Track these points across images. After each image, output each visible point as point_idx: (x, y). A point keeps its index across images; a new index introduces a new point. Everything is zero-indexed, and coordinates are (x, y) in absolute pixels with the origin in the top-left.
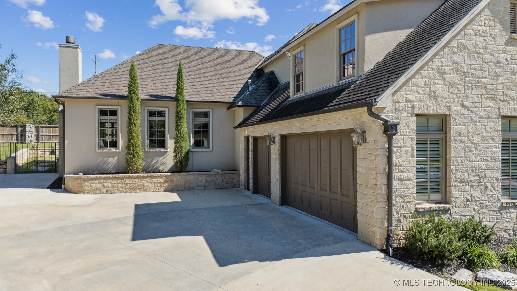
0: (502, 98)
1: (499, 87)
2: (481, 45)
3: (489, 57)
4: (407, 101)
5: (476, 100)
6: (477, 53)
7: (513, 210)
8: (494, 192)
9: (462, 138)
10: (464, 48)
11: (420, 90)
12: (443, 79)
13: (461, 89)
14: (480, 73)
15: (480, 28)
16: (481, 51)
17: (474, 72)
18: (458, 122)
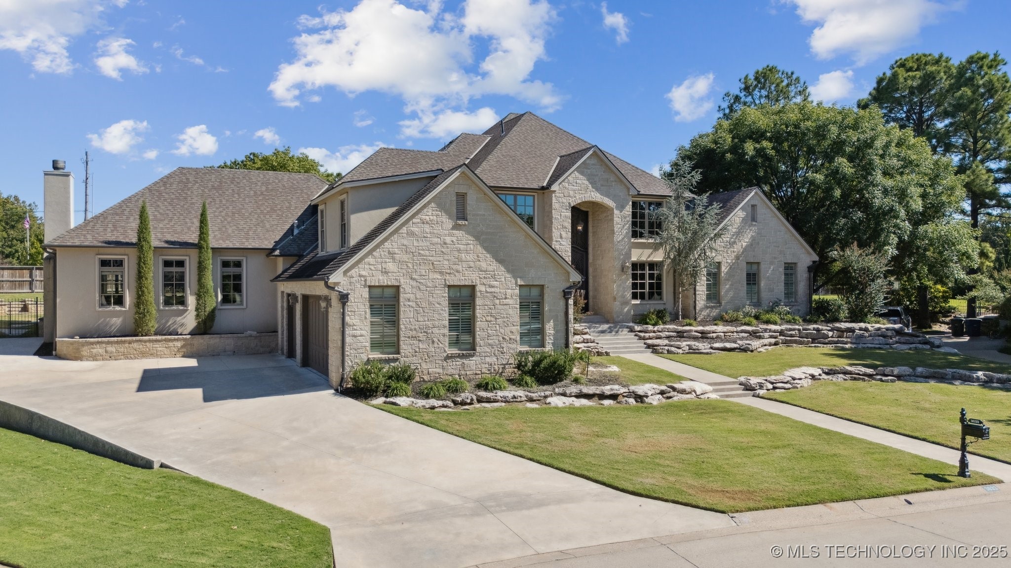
0: (448, 271)
1: (446, 263)
2: (428, 230)
3: (436, 240)
4: (360, 276)
5: (424, 274)
6: (424, 237)
7: (458, 359)
8: (441, 345)
9: (410, 303)
10: (411, 234)
11: (372, 267)
12: (393, 259)
13: (410, 265)
14: (427, 253)
15: (427, 218)
16: (429, 235)
17: (421, 252)
18: (407, 291)
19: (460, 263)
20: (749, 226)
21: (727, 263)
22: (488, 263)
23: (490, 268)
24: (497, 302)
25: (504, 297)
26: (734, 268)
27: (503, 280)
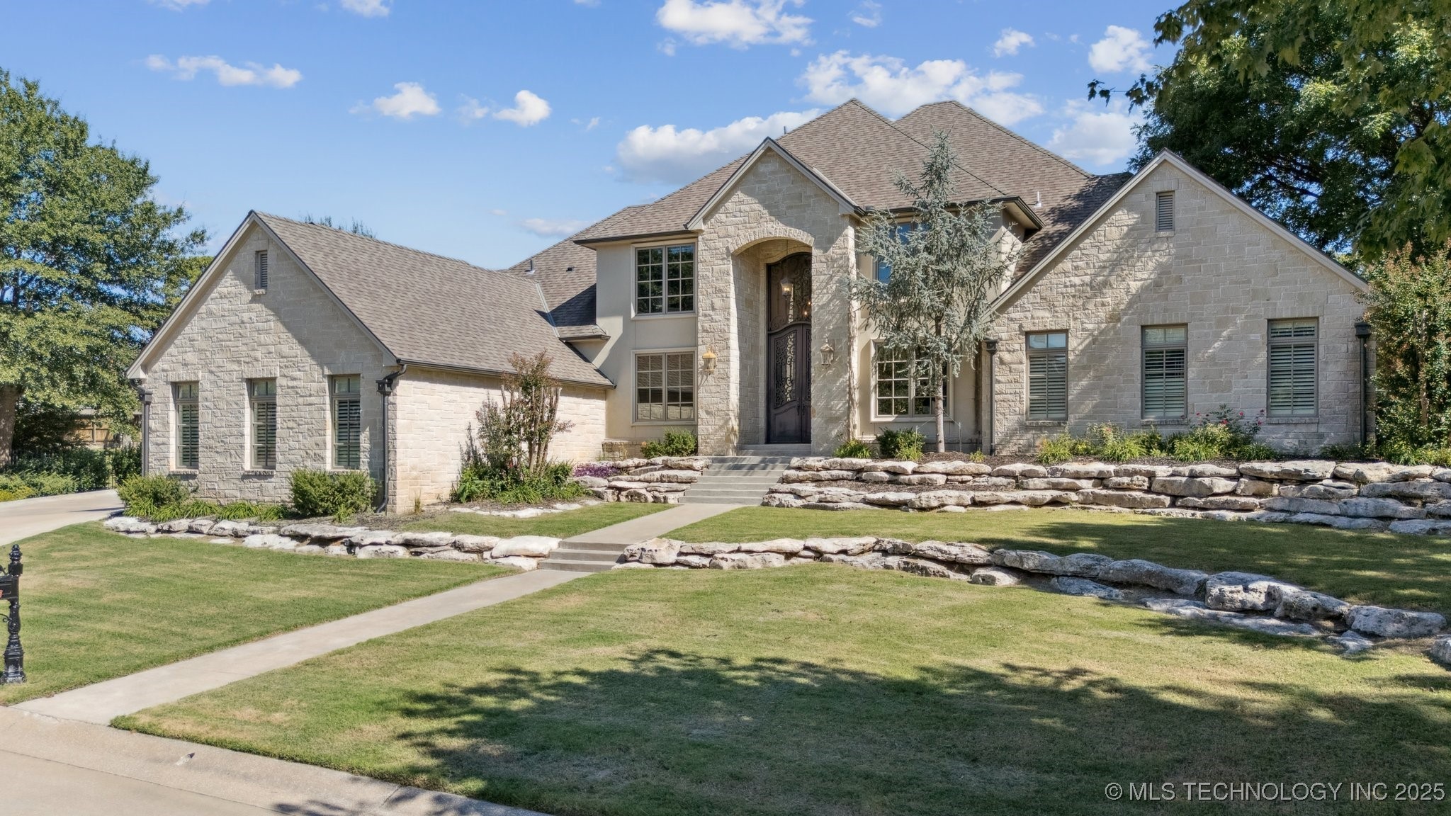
0: (247, 360)
1: (245, 348)
4: (163, 370)
7: (255, 480)
8: (238, 460)
9: (208, 404)
10: (210, 313)
11: (174, 359)
12: (193, 347)
13: (208, 354)
17: (220, 336)
18: (204, 388)
19: (260, 348)
20: (1151, 242)
21: (1084, 330)
22: (292, 348)
23: (292, 353)
24: (301, 400)
25: (308, 393)
26: (1105, 341)
27: (307, 368)
